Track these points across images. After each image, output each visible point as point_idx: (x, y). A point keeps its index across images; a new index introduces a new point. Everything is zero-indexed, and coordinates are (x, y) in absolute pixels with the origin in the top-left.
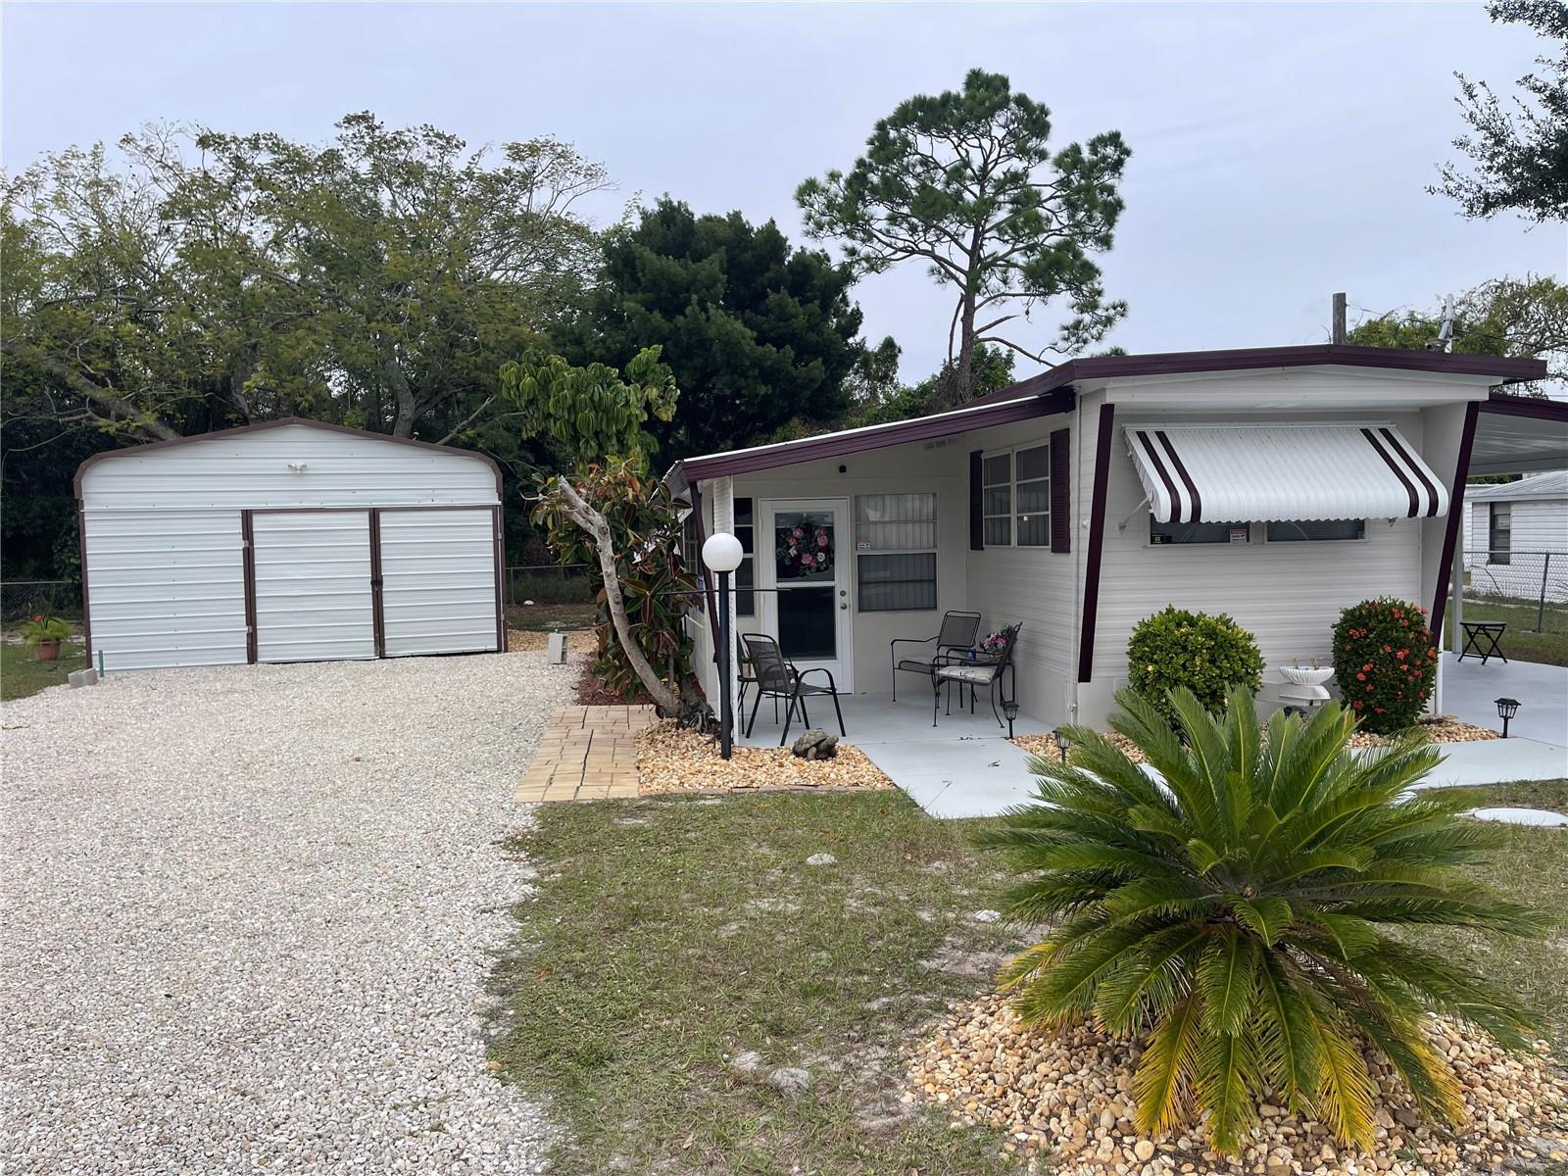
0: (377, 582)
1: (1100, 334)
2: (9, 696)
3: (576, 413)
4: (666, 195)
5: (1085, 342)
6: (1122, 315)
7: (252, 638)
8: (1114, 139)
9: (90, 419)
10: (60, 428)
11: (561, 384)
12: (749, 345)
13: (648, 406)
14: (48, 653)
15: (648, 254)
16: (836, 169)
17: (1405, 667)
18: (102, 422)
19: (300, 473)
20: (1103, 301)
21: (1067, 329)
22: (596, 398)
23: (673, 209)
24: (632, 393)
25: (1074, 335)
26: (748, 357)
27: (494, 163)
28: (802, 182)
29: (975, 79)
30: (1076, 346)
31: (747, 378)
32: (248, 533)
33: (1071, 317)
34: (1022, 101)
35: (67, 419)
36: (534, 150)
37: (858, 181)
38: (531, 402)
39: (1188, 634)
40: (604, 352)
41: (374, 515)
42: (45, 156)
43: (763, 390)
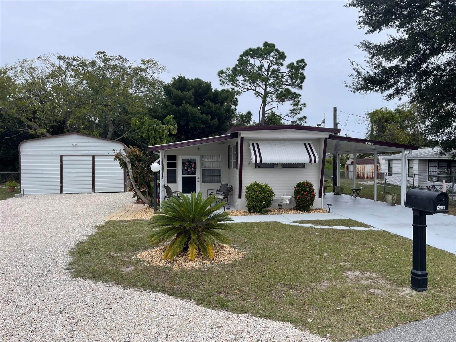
0: (94, 174)
1: (299, 112)
2: (2, 199)
3: (149, 132)
4: (180, 74)
5: (296, 114)
6: (305, 107)
7: (61, 187)
8: (303, 61)
9: (27, 130)
10: (19, 132)
11: (146, 124)
12: (198, 114)
13: (169, 130)
14: (11, 190)
15: (174, 90)
16: (228, 67)
17: (306, 196)
18: (30, 131)
19: (75, 146)
20: (300, 103)
21: (291, 110)
22: (154, 128)
23: (182, 78)
24: (164, 127)
25: (293, 112)
26: (198, 117)
27: (138, 64)
28: (219, 70)
29: (266, 44)
30: (293, 115)
31: (198, 123)
32: (61, 161)
33: (292, 108)
34: (277, 51)
35: (21, 130)
36: (148, 62)
37: (234, 70)
38: (139, 129)
39: (256, 188)
40: (162, 115)
41: (93, 157)
42: (18, 61)
43: (202, 126)
